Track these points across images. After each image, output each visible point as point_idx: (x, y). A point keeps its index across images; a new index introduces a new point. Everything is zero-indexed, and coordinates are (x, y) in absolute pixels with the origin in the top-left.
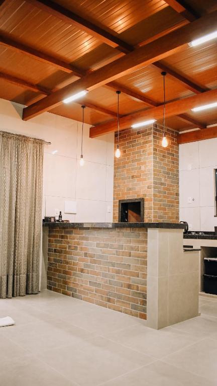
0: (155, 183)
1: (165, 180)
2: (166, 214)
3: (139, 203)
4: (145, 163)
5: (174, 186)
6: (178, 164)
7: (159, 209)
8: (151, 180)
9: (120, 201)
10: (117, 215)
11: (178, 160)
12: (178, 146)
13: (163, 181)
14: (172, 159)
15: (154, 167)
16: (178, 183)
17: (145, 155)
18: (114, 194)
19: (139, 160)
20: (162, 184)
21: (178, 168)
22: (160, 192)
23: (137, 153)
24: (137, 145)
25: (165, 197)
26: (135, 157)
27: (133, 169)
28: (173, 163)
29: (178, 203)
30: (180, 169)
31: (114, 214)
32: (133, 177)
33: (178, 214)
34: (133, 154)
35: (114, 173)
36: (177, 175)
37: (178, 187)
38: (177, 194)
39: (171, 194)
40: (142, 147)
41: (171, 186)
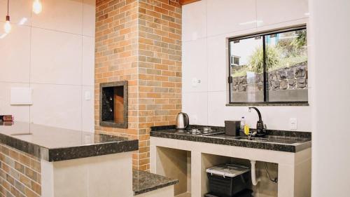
0: (141, 59)
1: (159, 55)
2: (160, 101)
3: (122, 87)
4: (128, 31)
5: (173, 63)
6: (180, 32)
7: (150, 95)
8: (135, 55)
9: (101, 84)
10: (98, 104)
11: (180, 27)
12: (181, 7)
13: (155, 55)
14: (170, 25)
15: (140, 35)
16: (180, 59)
17: (129, 18)
18: (95, 75)
19: (122, 26)
20: (153, 60)
21: (180, 38)
22: (149, 71)
23: (120, 16)
24: (120, 5)
25: (158, 79)
26: (117, 23)
27: (115, 40)
28: (173, 31)
29: (180, 85)
30: (183, 39)
31: (95, 102)
32: (115, 51)
33: (180, 101)
34: (116, 18)
35: (96, 46)
36: (179, 48)
37: (180, 64)
38: (179, 74)
39: (169, 74)
40: (125, 9)
41: (168, 63)
